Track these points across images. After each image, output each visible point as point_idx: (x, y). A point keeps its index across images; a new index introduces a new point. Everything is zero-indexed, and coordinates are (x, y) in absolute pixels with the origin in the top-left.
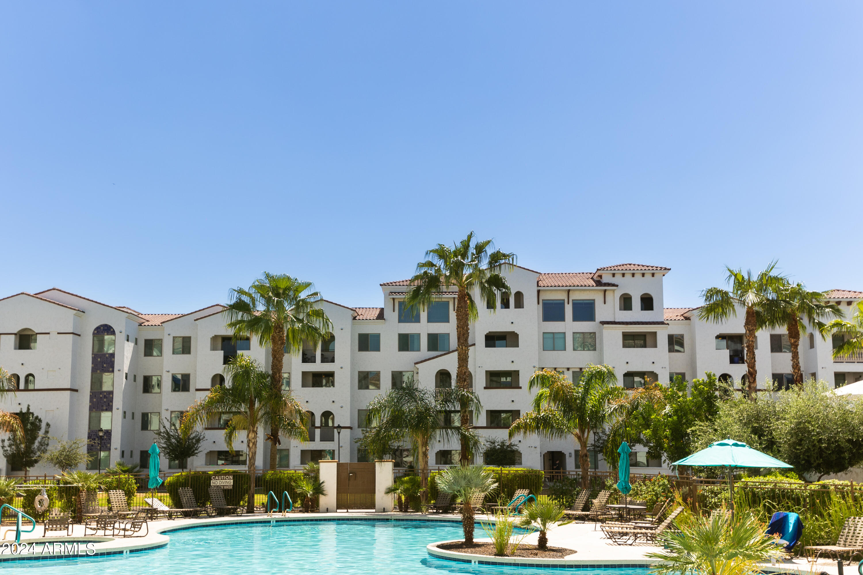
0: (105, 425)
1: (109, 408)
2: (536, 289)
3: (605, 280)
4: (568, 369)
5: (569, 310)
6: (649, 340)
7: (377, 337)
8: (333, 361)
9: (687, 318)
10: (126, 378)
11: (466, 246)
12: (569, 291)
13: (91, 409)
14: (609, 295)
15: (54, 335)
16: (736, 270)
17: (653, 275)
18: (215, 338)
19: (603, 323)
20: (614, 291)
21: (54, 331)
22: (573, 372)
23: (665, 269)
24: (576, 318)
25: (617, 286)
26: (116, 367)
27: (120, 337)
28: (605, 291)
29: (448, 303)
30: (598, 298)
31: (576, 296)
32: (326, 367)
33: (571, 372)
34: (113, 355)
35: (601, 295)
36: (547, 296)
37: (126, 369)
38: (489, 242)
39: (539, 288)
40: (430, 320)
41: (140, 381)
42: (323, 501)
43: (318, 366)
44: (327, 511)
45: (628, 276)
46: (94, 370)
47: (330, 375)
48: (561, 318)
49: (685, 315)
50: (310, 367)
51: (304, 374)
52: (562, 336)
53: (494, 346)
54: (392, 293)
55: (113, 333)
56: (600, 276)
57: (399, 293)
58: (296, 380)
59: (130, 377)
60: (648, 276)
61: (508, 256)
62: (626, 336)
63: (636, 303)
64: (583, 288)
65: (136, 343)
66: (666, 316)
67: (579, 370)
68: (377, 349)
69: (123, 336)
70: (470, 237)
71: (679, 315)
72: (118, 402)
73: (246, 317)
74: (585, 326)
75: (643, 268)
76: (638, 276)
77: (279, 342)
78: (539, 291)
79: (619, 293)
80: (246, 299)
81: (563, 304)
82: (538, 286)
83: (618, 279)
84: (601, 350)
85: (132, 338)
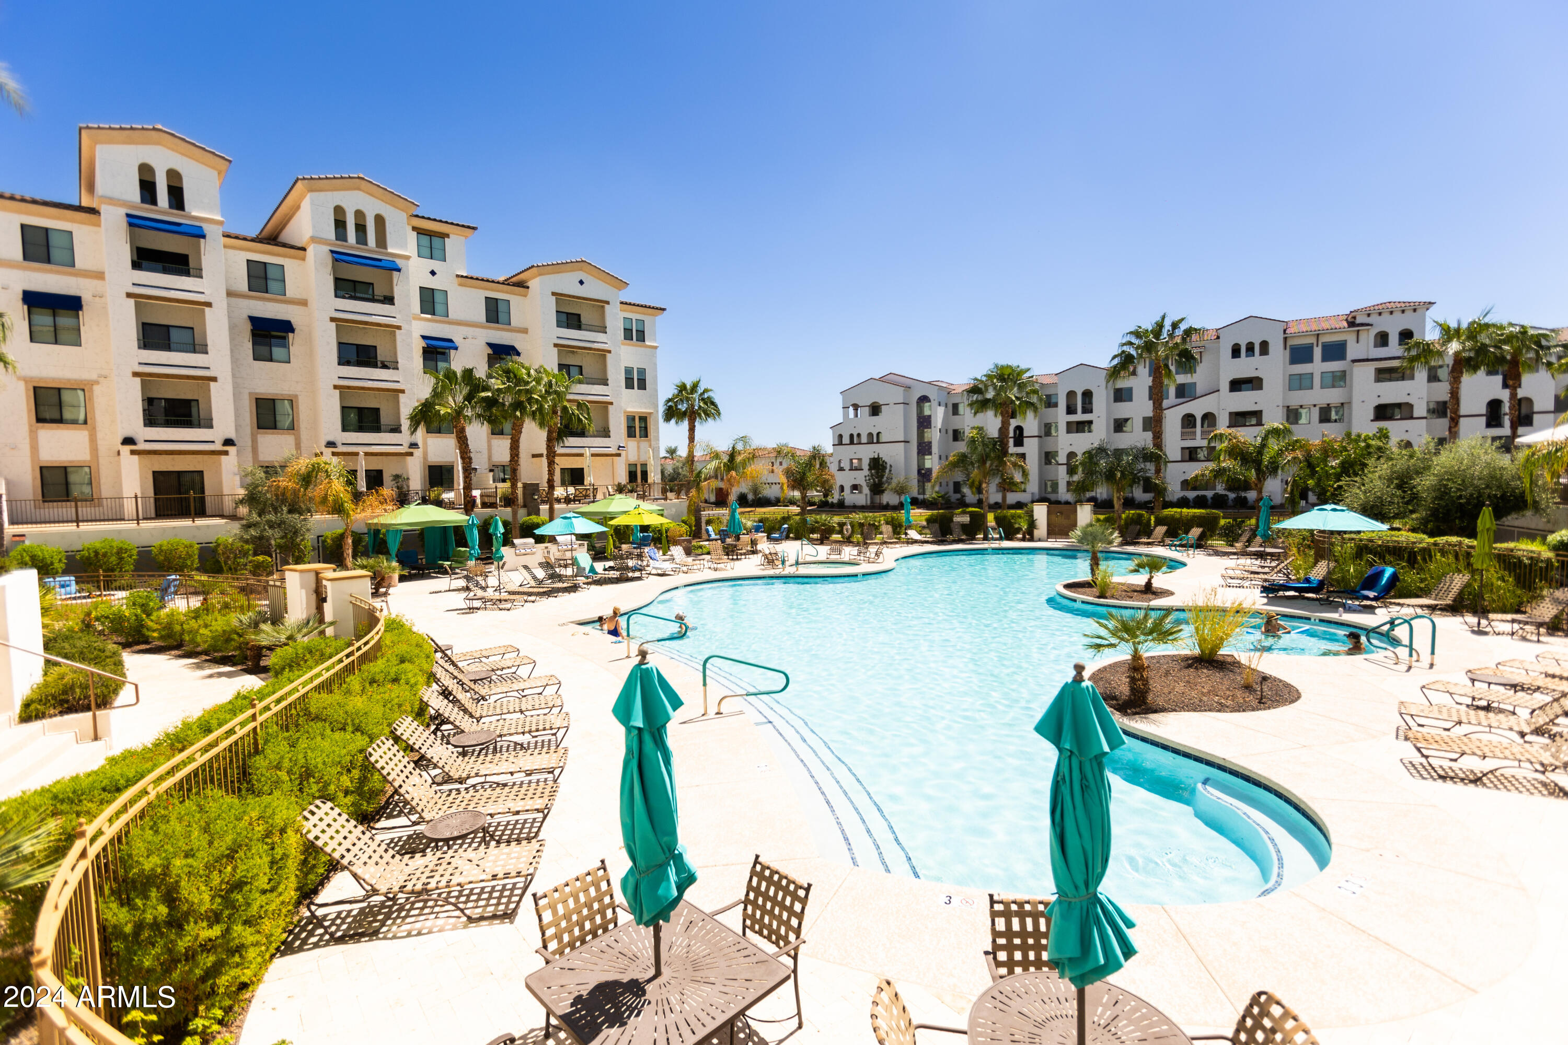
0: (928, 464)
1: (930, 454)
2: (1282, 336)
3: (1358, 321)
4: (1315, 406)
6: (1407, 373)
7: (1130, 390)
8: (1091, 412)
10: (940, 432)
11: (1160, 325)
12: (1318, 335)
13: (918, 453)
14: (1363, 336)
15: (892, 405)
16: (1441, 321)
17: (1415, 310)
19: (1354, 361)
20: (1368, 330)
21: (891, 401)
22: (1321, 408)
23: (1430, 303)
25: (1371, 325)
26: (933, 425)
27: (934, 403)
28: (1358, 331)
29: (1196, 355)
30: (1350, 339)
32: (1087, 417)
33: (1317, 408)
34: (930, 417)
35: (1354, 336)
37: (939, 426)
38: (1183, 319)
41: (951, 433)
42: (1036, 533)
43: (1079, 417)
44: (1040, 540)
45: (1386, 315)
46: (918, 428)
47: (1090, 422)
48: (1310, 359)
50: (1073, 418)
51: (1068, 423)
52: (1309, 376)
53: (1240, 390)
55: (929, 401)
56: (1354, 318)
58: (1062, 427)
59: (944, 431)
60: (1409, 312)
61: (1200, 330)
62: (1379, 371)
63: (1393, 339)
64: (1334, 331)
65: (946, 407)
68: (1131, 400)
69: (936, 403)
70: (1163, 318)
72: (935, 449)
73: (980, 397)
74: (1335, 366)
75: (1403, 305)
76: (1397, 313)
79: (1373, 332)
83: (1373, 319)
84: (1351, 387)
85: (943, 403)
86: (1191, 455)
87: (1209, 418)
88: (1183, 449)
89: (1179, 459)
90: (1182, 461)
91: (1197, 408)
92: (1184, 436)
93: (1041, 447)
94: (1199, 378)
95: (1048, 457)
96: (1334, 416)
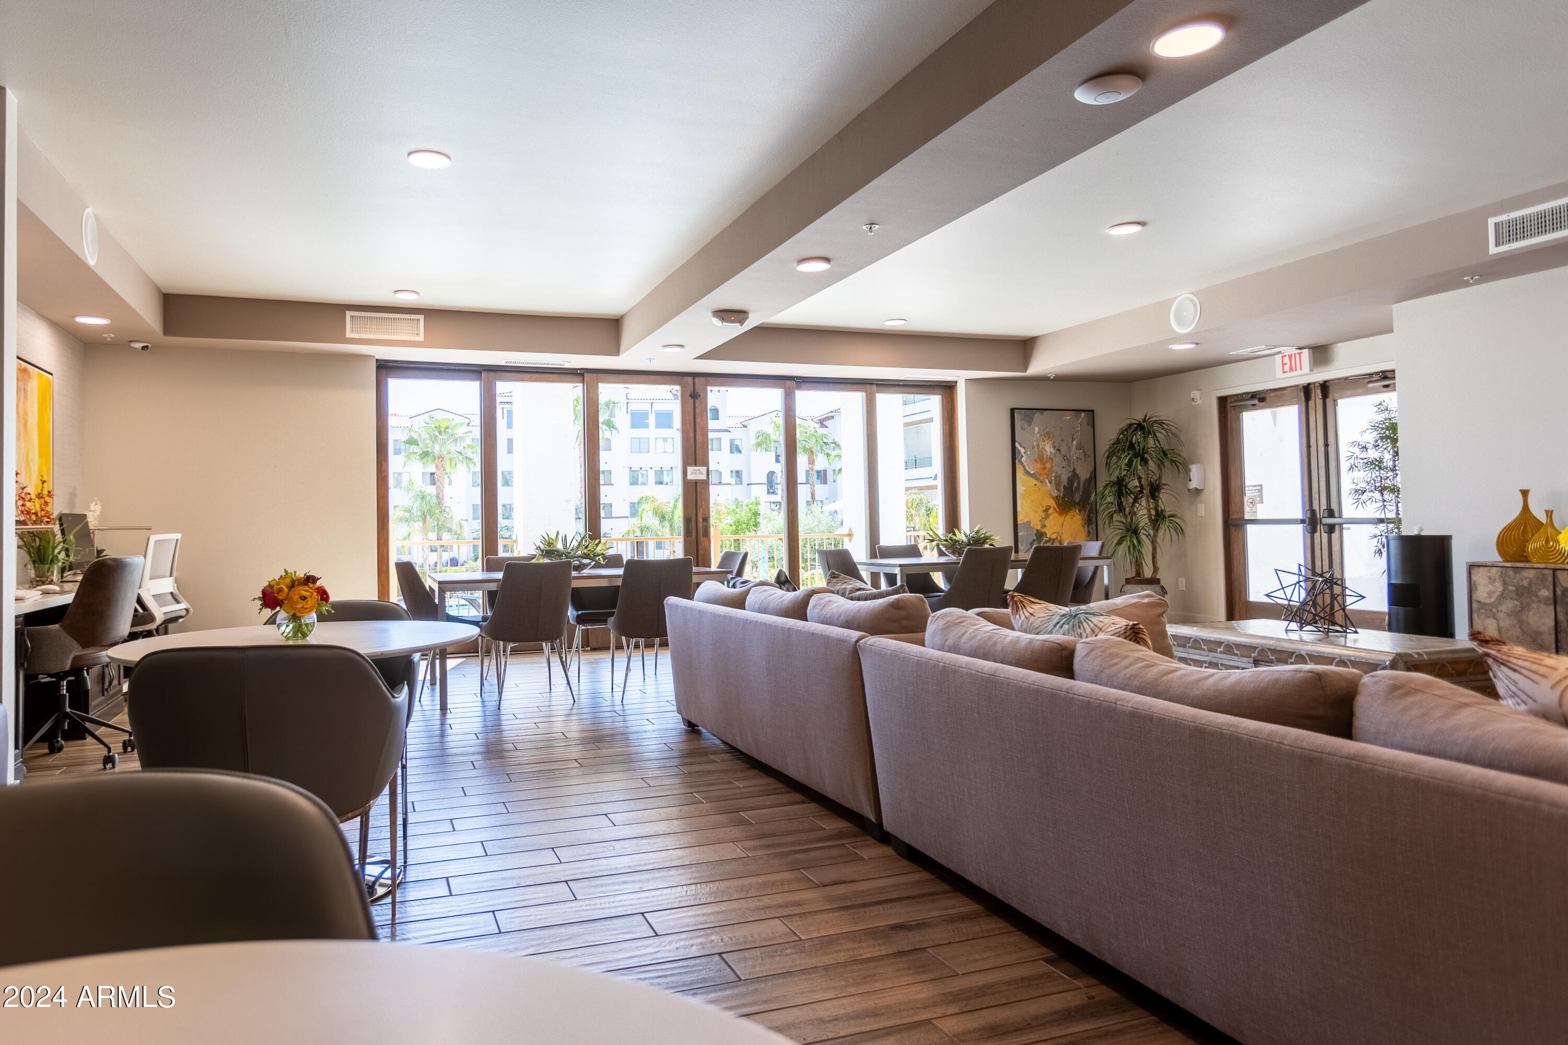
5: (652, 420)
9: (745, 426)
24: (658, 426)
31: (658, 407)
36: (633, 407)
39: (628, 401)
49: (743, 423)
54: (501, 403)
57: (507, 403)
67: (660, 469)
71: (739, 422)
77: (442, 469)
78: (628, 403)
80: (415, 436)
81: (648, 413)
82: (627, 399)
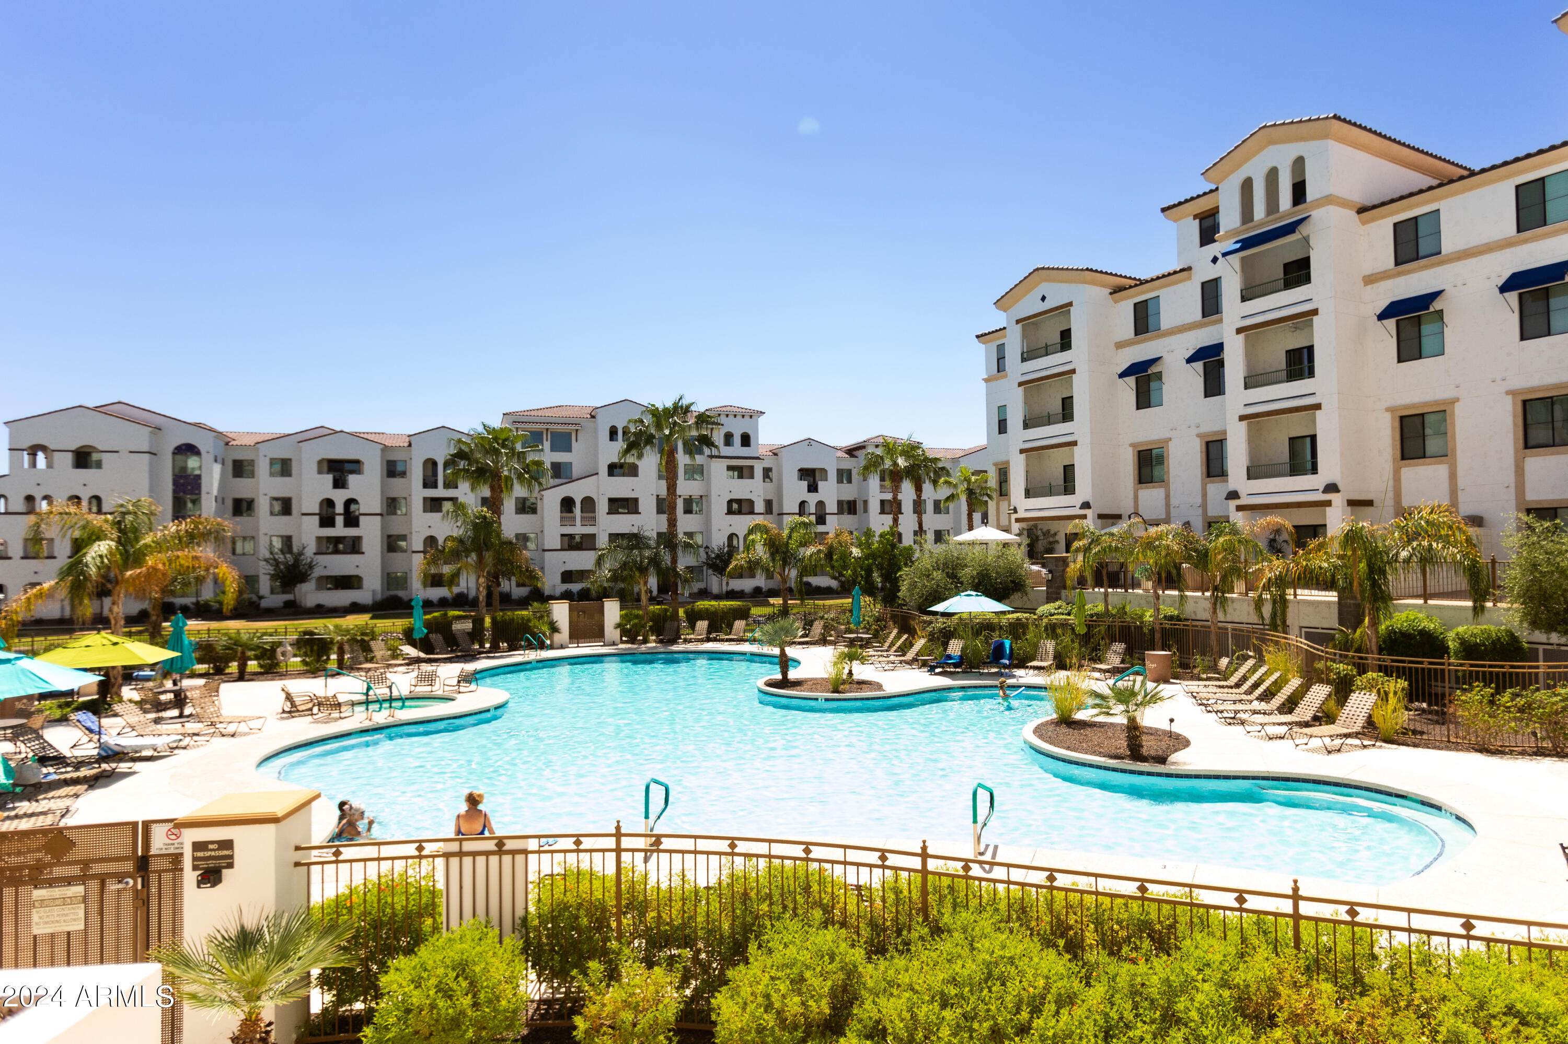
3: (712, 419)
4: (679, 496)
6: (745, 472)
9: (775, 454)
10: (216, 501)
14: (716, 432)
15: (125, 453)
17: (751, 417)
18: (320, 462)
19: (710, 457)
20: (719, 429)
21: (124, 448)
22: (684, 499)
23: (761, 412)
25: (721, 424)
26: (204, 490)
27: (207, 458)
28: (713, 429)
29: (570, 433)
32: (450, 493)
34: (198, 477)
37: (215, 492)
40: (552, 450)
41: (229, 504)
43: (441, 491)
45: (731, 417)
46: (175, 493)
47: (453, 500)
49: (775, 451)
50: (431, 493)
51: (425, 498)
53: (618, 475)
54: (515, 422)
55: (198, 452)
56: (708, 415)
57: (523, 422)
58: (417, 504)
59: (219, 500)
60: (747, 418)
62: (729, 469)
63: (737, 440)
65: (223, 464)
66: (762, 451)
69: (210, 457)
71: (771, 451)
74: (695, 460)
75: (743, 410)
76: (739, 418)
79: (723, 431)
83: (723, 419)
84: (709, 479)
85: (219, 459)
86: (572, 543)
87: (589, 504)
88: (562, 535)
89: (559, 547)
90: (561, 550)
91: (577, 491)
92: (564, 522)
93: (383, 528)
94: (575, 458)
95: (392, 544)
96: (695, 508)
